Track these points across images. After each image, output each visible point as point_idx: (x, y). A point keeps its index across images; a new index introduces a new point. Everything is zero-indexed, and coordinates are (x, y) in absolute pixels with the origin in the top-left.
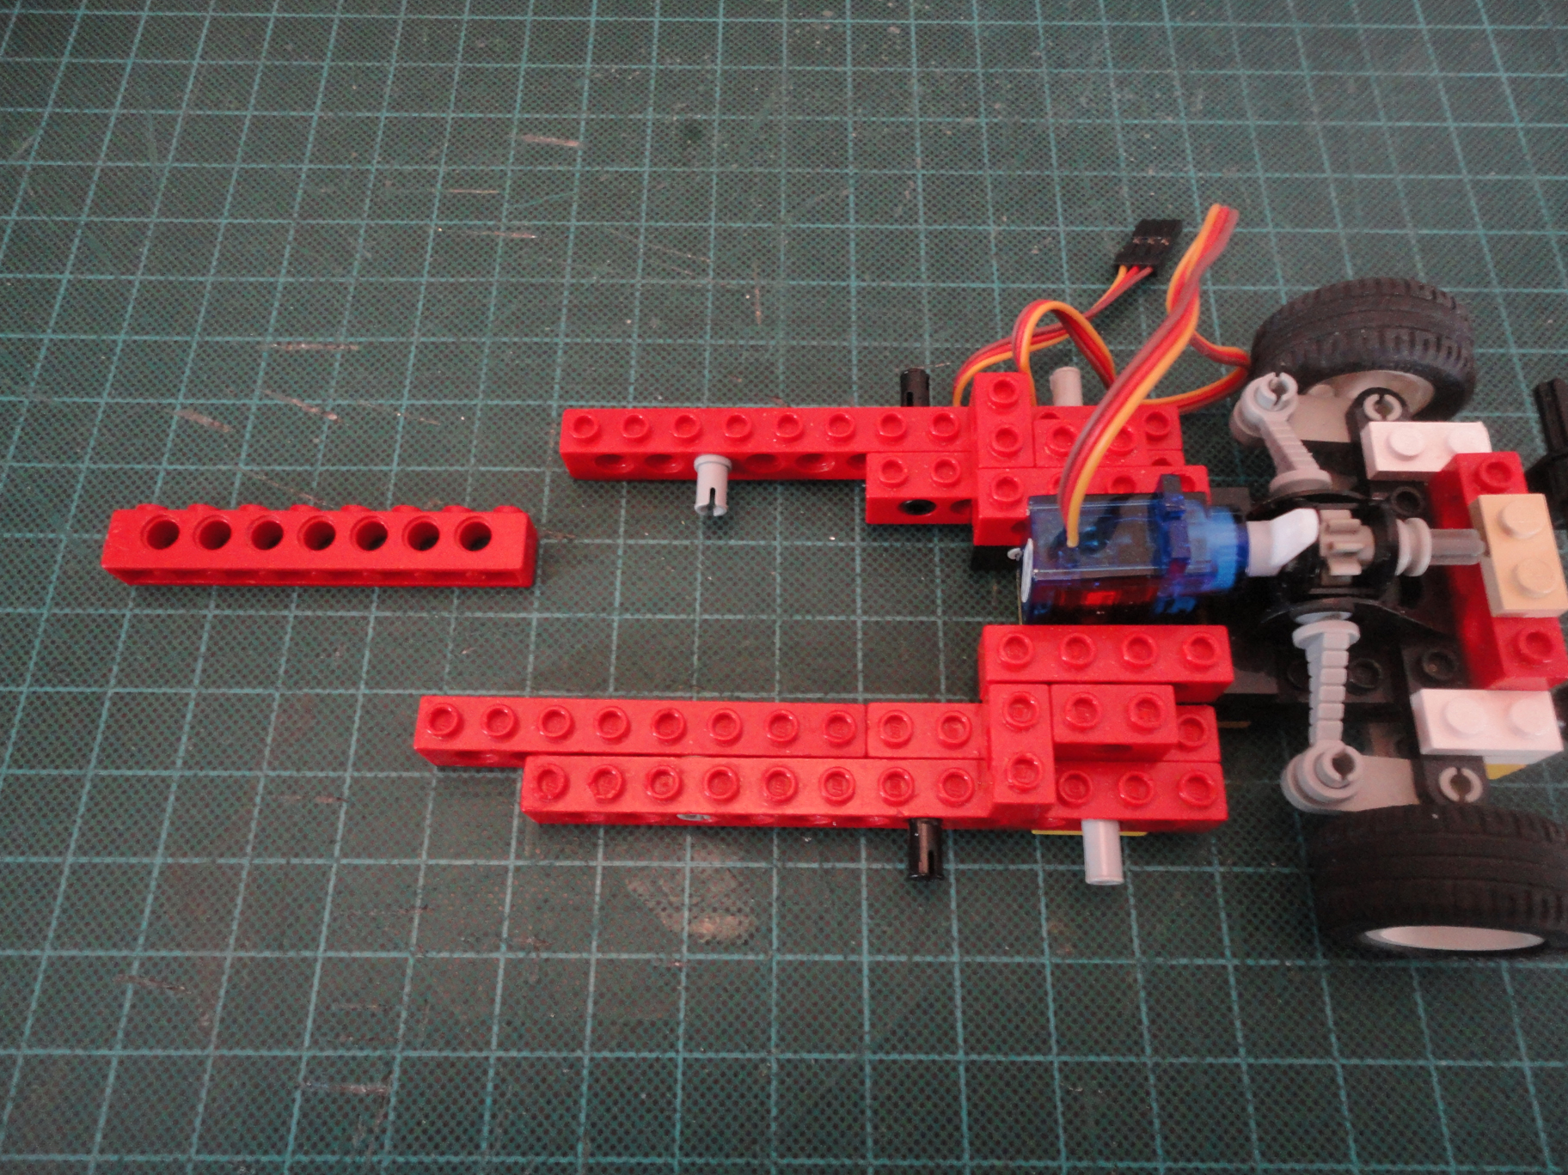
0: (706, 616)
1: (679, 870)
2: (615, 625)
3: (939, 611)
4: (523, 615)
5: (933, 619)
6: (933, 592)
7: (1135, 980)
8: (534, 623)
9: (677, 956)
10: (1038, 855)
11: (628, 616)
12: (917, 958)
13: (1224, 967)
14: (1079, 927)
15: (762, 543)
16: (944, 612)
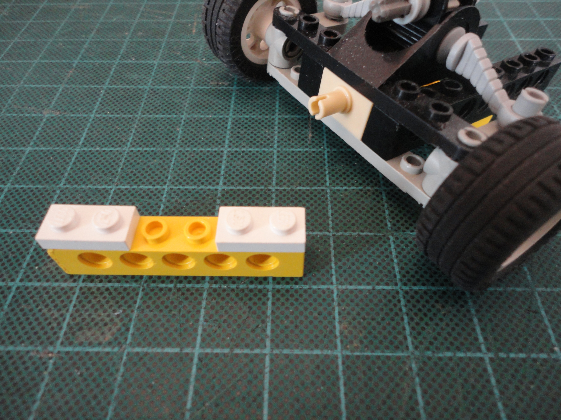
0: (133, 149)
1: (71, 288)
2: (76, 153)
3: (275, 146)
4: (22, 148)
5: (271, 149)
6: (272, 137)
7: (411, 369)
8: (27, 152)
9: (51, 348)
10: (334, 279)
11: (85, 149)
12: (237, 351)
13: (482, 359)
14: (365, 328)
15: (175, 116)
16: (278, 147)
